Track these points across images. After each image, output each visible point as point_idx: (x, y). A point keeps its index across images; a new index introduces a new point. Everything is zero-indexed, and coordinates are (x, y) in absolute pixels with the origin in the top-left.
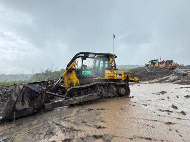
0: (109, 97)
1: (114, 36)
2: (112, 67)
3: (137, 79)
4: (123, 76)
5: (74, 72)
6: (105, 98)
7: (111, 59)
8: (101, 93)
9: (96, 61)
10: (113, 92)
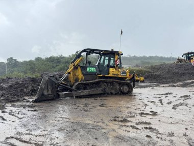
0: (112, 94)
1: (122, 32)
2: (117, 65)
3: (142, 79)
4: (128, 75)
5: (79, 68)
6: (108, 94)
7: (117, 57)
8: (105, 89)
9: (101, 58)
10: (116, 89)
